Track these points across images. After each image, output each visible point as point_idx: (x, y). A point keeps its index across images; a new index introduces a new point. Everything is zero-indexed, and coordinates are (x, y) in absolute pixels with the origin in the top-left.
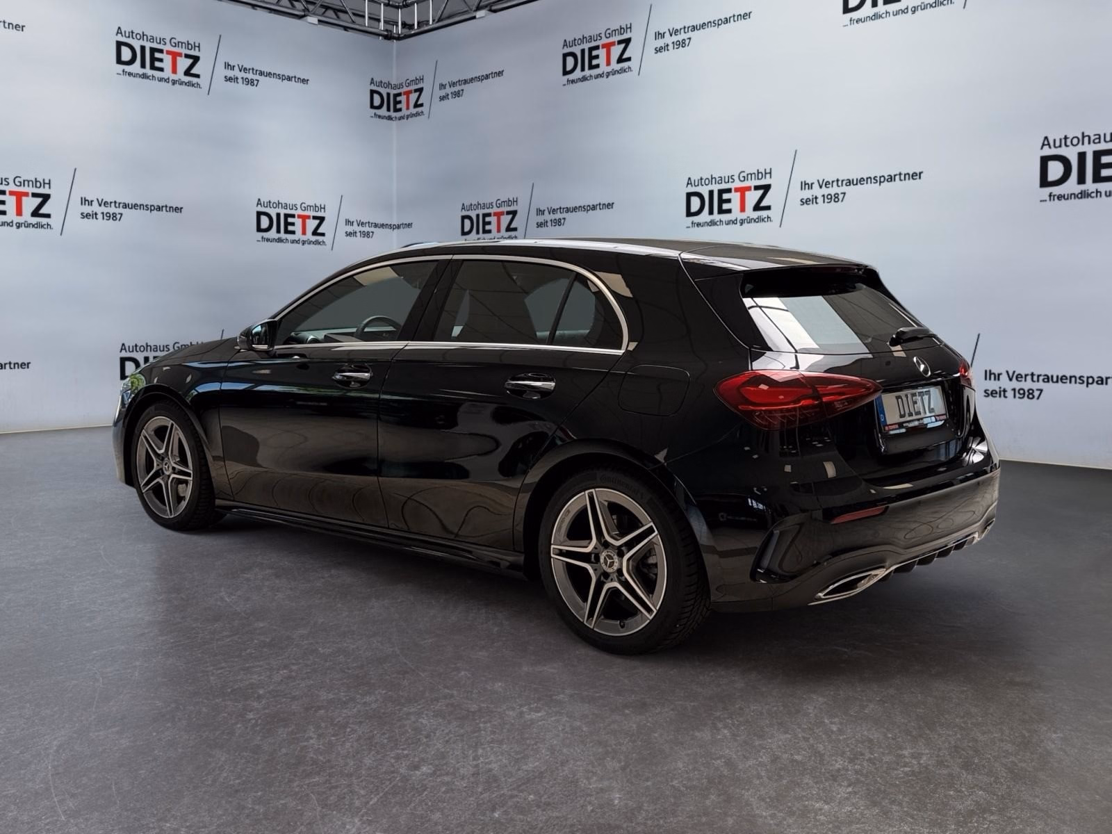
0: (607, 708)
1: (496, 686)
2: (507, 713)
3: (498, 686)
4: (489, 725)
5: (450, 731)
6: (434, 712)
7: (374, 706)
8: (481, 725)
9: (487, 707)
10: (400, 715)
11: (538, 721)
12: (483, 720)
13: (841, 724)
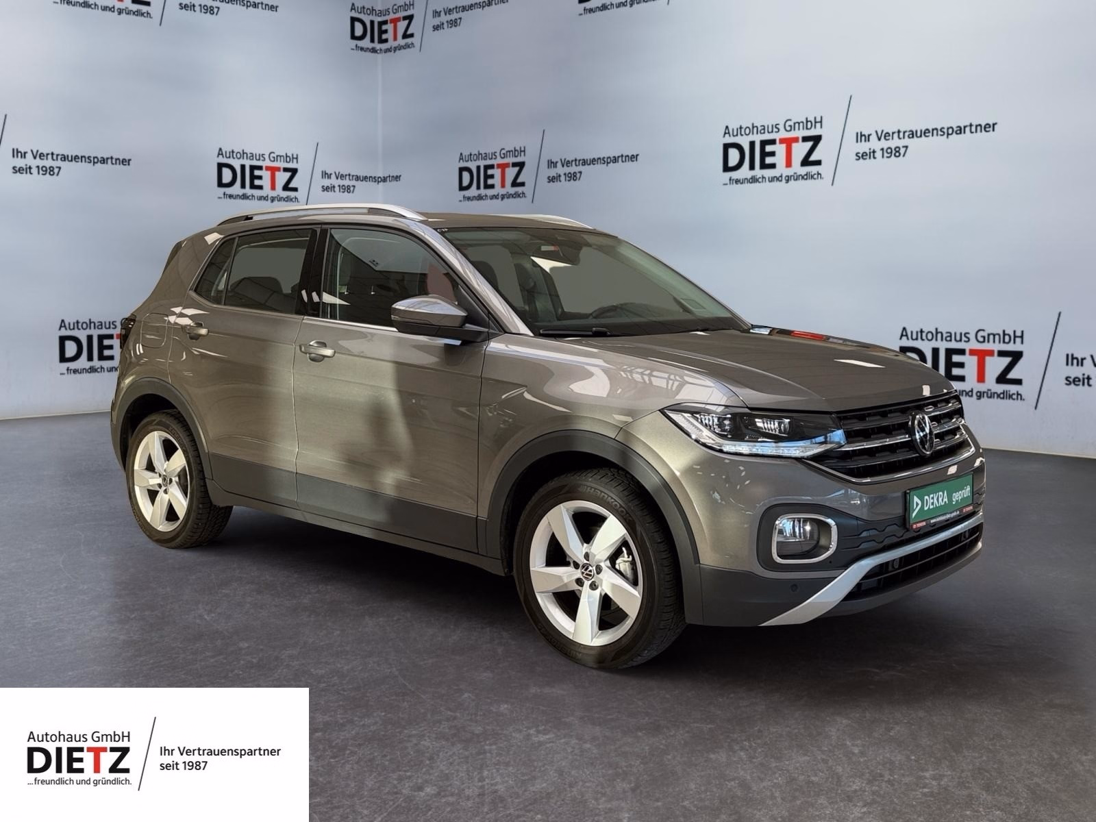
0: (618, 730)
1: (502, 709)
2: (514, 734)
3: (504, 707)
4: (494, 747)
5: (454, 753)
6: (436, 734)
7: (373, 728)
8: (487, 747)
9: (493, 730)
10: (401, 737)
11: (546, 743)
12: (488, 742)
13: (863, 746)
